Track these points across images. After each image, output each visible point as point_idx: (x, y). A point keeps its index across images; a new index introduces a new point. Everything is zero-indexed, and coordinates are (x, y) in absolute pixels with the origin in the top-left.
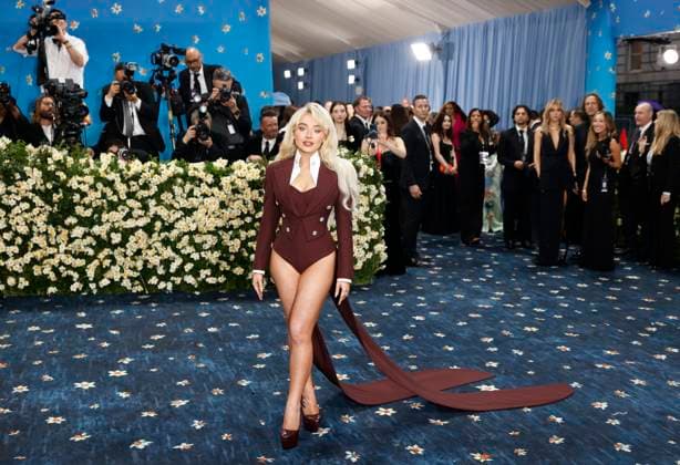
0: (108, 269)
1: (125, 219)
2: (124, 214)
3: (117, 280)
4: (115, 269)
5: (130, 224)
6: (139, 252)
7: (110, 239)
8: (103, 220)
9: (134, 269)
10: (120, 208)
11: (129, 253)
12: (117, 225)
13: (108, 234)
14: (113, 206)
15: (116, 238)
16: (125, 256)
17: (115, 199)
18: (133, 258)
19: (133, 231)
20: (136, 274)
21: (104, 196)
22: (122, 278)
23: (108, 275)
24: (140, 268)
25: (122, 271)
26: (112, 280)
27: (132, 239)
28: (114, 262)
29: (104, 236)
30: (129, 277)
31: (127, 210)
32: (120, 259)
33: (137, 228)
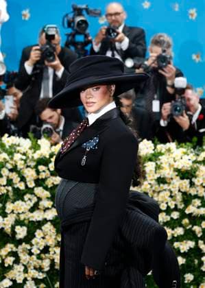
0: (10, 268)
1: (32, 210)
2: (32, 205)
3: (20, 281)
4: (20, 268)
5: (37, 216)
6: (46, 250)
7: (14, 233)
8: (8, 211)
9: (40, 269)
10: (27, 197)
11: (35, 251)
12: (22, 217)
13: (13, 228)
14: (19, 195)
15: (21, 232)
16: (31, 254)
17: (22, 186)
18: (39, 257)
19: (39, 225)
20: (41, 276)
21: (10, 182)
22: (25, 280)
23: (11, 275)
24: (47, 269)
25: (26, 271)
26: (14, 281)
27: (38, 233)
28: (17, 261)
29: (8, 229)
30: (33, 279)
31: (35, 200)
32: (24, 258)
33: (45, 221)
